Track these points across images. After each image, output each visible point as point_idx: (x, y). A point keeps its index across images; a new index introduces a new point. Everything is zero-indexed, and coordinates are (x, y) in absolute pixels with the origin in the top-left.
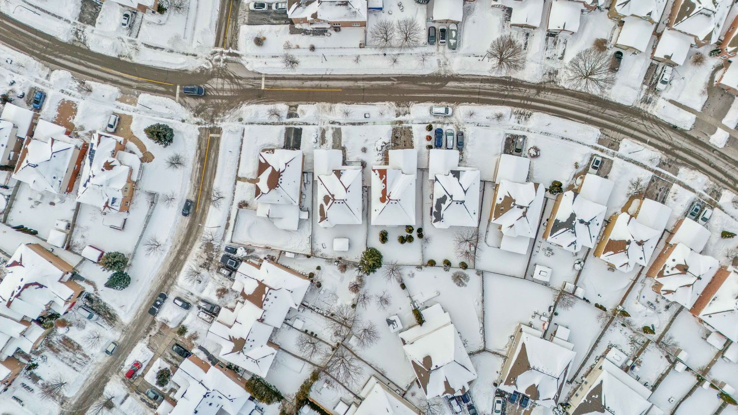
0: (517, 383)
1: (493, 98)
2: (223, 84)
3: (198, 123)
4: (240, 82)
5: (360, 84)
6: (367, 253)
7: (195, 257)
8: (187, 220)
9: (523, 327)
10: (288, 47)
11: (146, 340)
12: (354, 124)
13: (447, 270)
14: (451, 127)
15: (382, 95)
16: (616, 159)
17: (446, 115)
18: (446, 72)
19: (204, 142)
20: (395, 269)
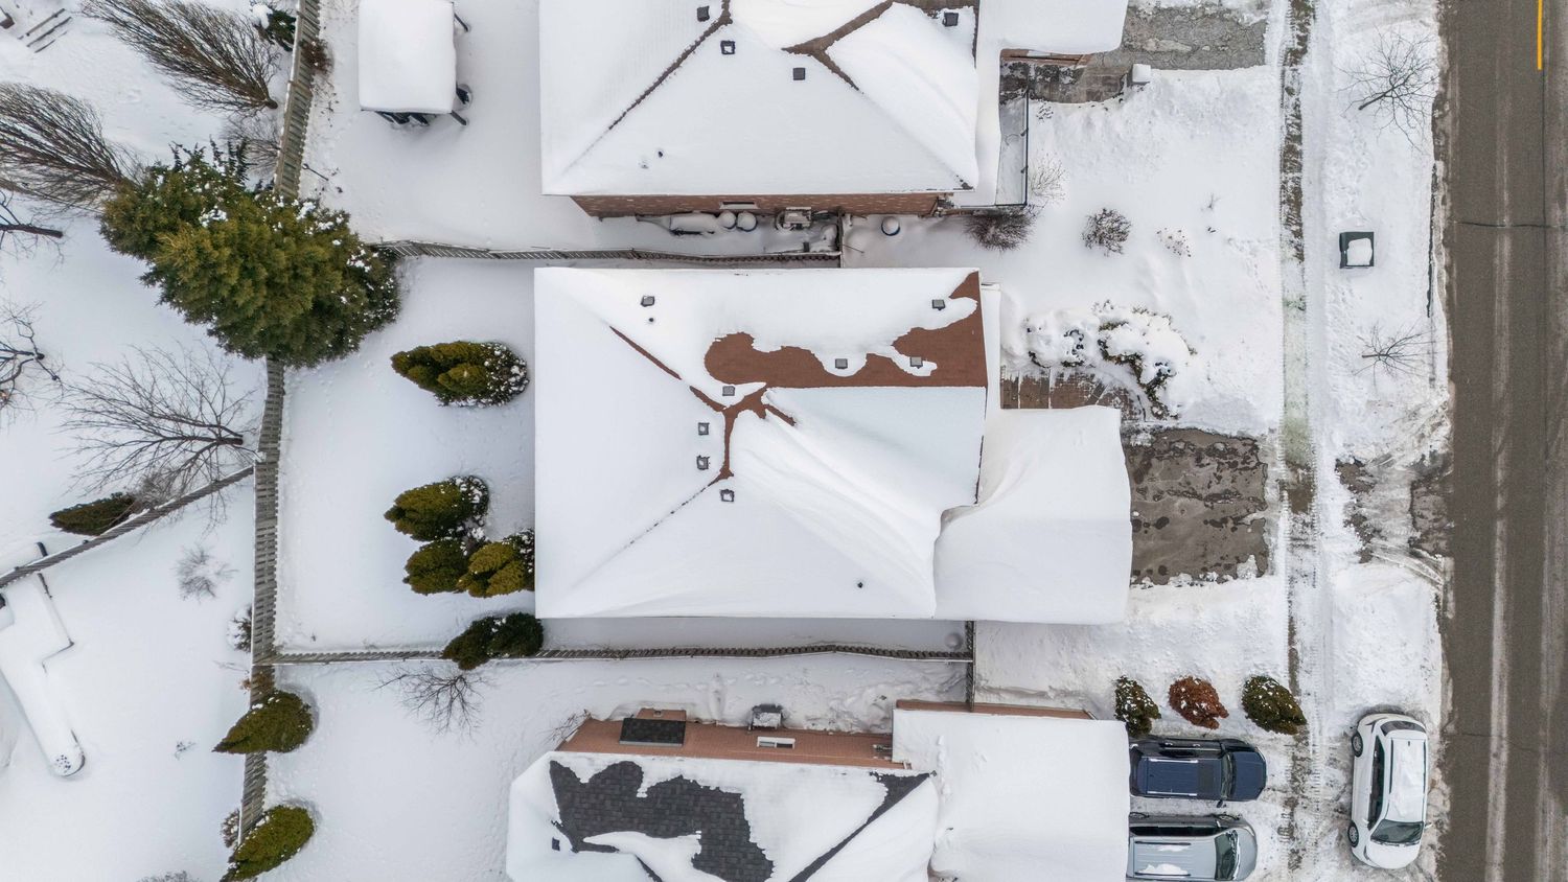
12: (1290, 157)
13: (223, 841)
17: (1365, 822)
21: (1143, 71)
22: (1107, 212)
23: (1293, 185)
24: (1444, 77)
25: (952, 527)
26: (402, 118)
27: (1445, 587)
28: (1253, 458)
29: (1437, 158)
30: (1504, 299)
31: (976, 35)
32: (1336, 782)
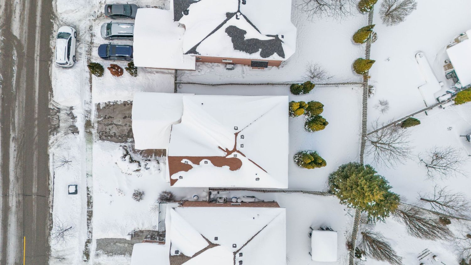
5: (13, 202)
12: (90, 215)
13: (376, 35)
14: (96, 30)
17: (72, 38)
21: (128, 238)
22: (138, 201)
23: (89, 207)
24: (49, 235)
25: (178, 119)
26: (327, 229)
27: (51, 100)
28: (101, 135)
29: (52, 214)
30: (34, 176)
31: (170, 248)
32: (80, 49)
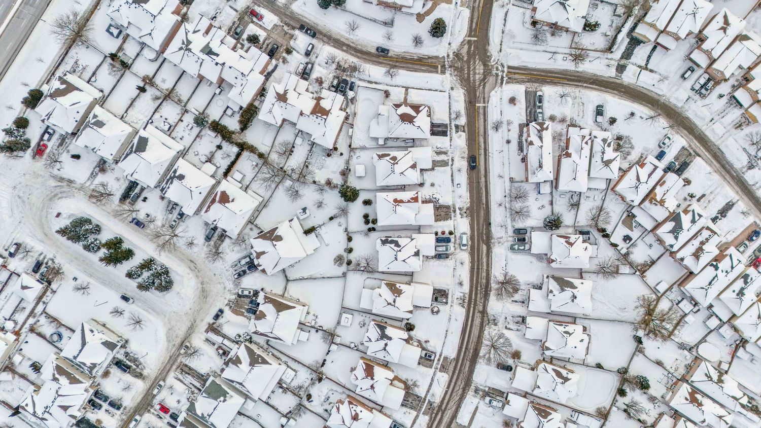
0: (266, 304)
1: (475, 279)
2: (479, 74)
3: (448, 56)
4: (481, 87)
5: (483, 179)
6: (355, 190)
7: (345, 58)
8: (373, 51)
9: (307, 307)
10: (509, 123)
11: (279, 23)
12: (452, 176)
13: (345, 251)
14: (452, 249)
15: (475, 196)
16: (433, 370)
17: (461, 245)
18: (494, 243)
19: (434, 61)
20: (344, 212)
21: (435, 168)
22: (432, 183)
23: (452, 179)
24: (468, 167)
25: (417, 215)
27: (470, 220)
28: (449, 208)
31: (417, 169)
